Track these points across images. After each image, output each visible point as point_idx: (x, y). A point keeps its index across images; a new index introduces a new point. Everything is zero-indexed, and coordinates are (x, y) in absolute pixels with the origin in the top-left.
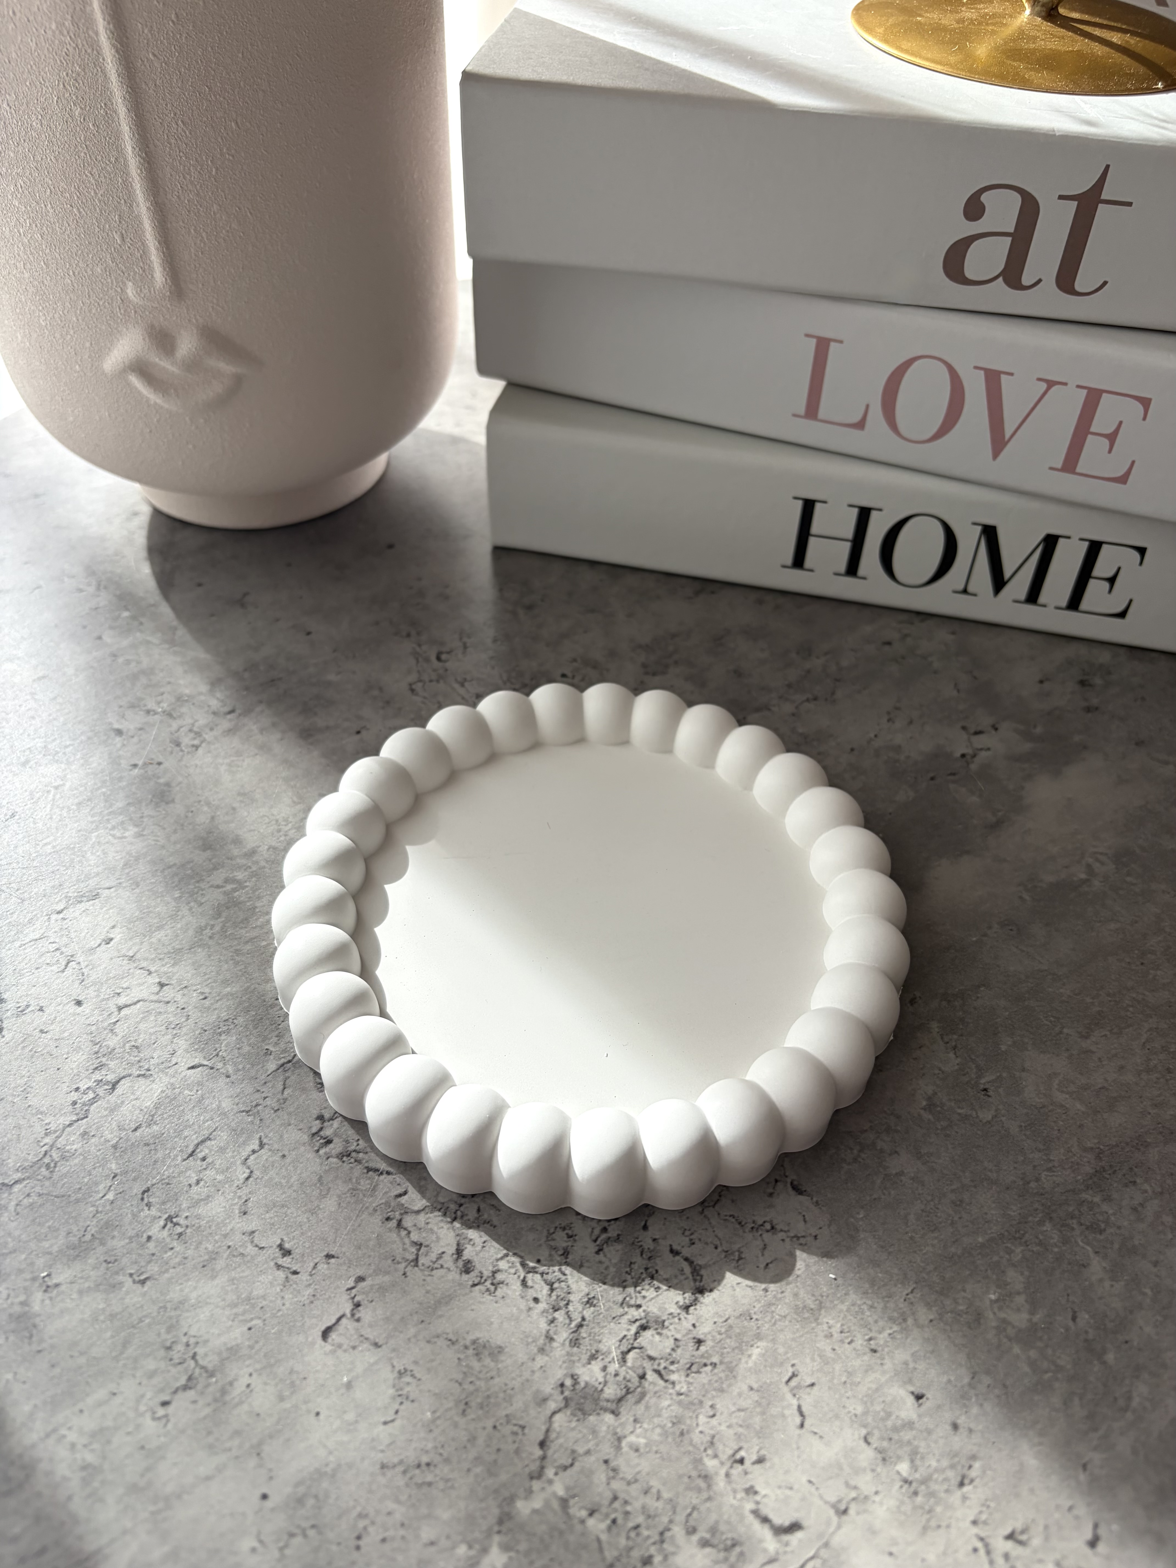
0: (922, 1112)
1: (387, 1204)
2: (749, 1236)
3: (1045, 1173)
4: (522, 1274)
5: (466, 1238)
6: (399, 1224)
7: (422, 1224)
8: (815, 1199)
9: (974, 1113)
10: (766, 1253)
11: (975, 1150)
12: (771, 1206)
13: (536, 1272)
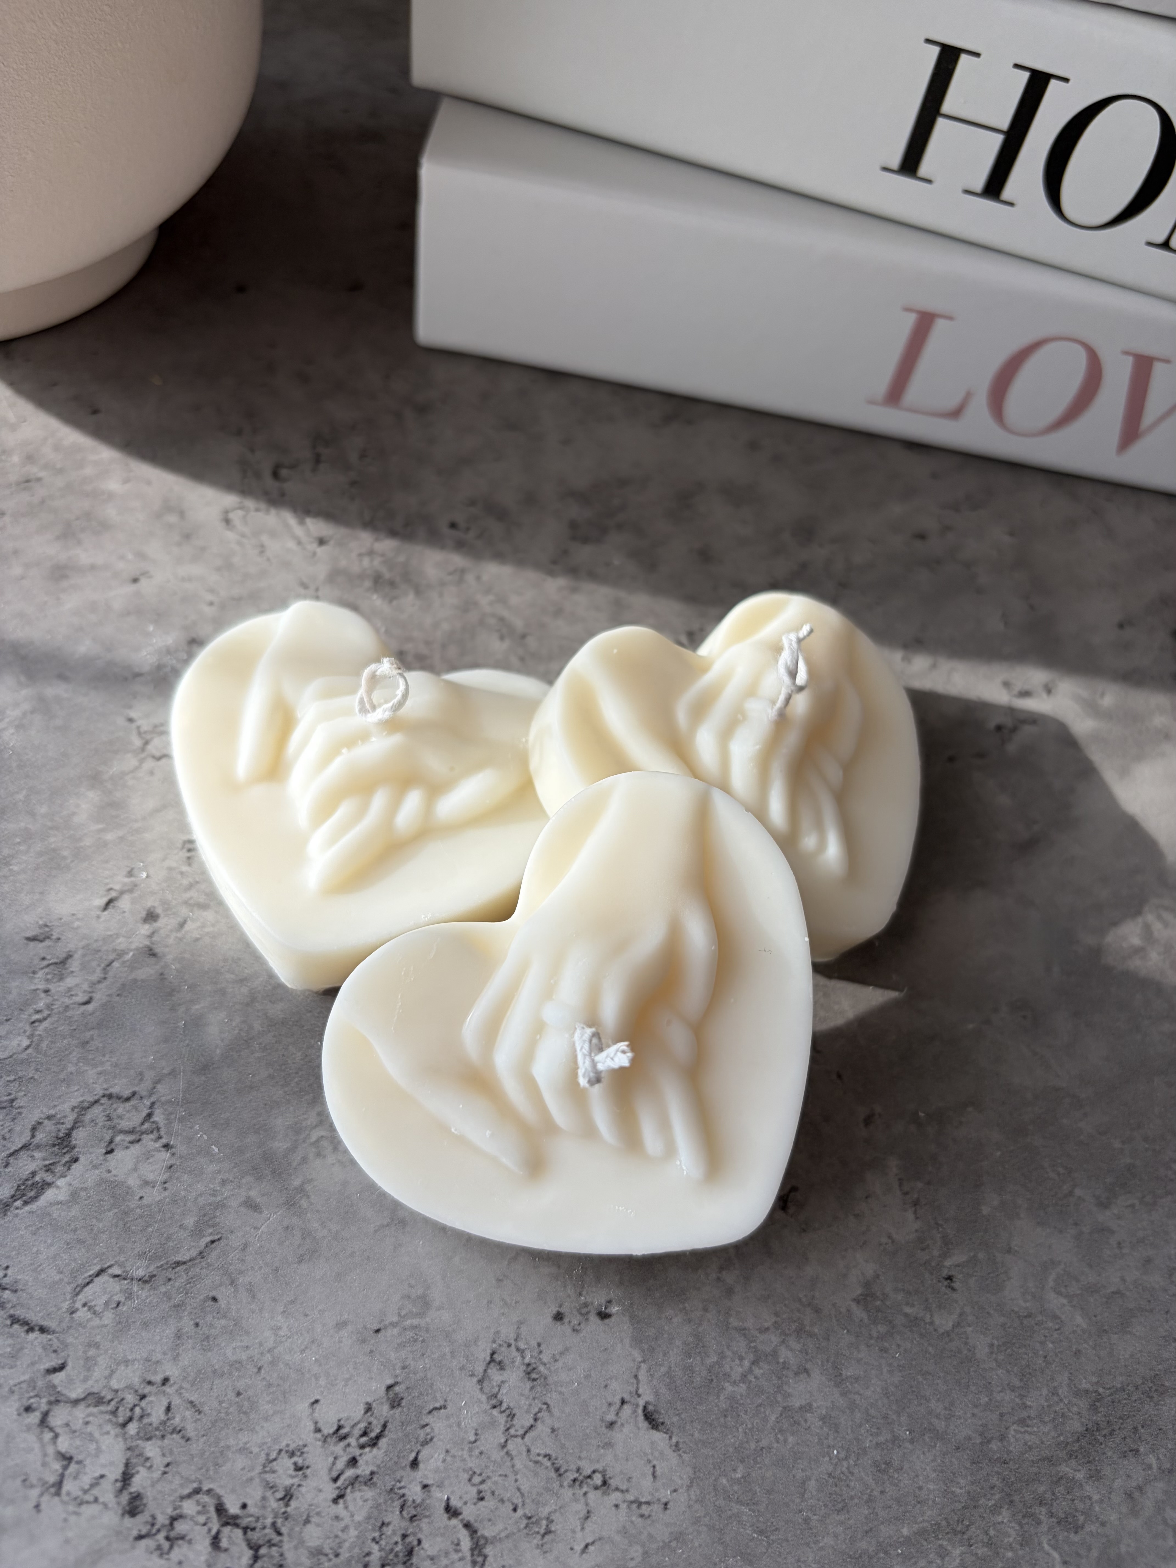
0: (854, 1306)
1: (32, 1383)
2: (567, 1493)
3: (1015, 1427)
4: (215, 1526)
5: (140, 1455)
6: (44, 1421)
7: (78, 1425)
8: (674, 1440)
9: (928, 1316)
10: (589, 1523)
11: (920, 1378)
12: (609, 1445)
13: (237, 1525)
